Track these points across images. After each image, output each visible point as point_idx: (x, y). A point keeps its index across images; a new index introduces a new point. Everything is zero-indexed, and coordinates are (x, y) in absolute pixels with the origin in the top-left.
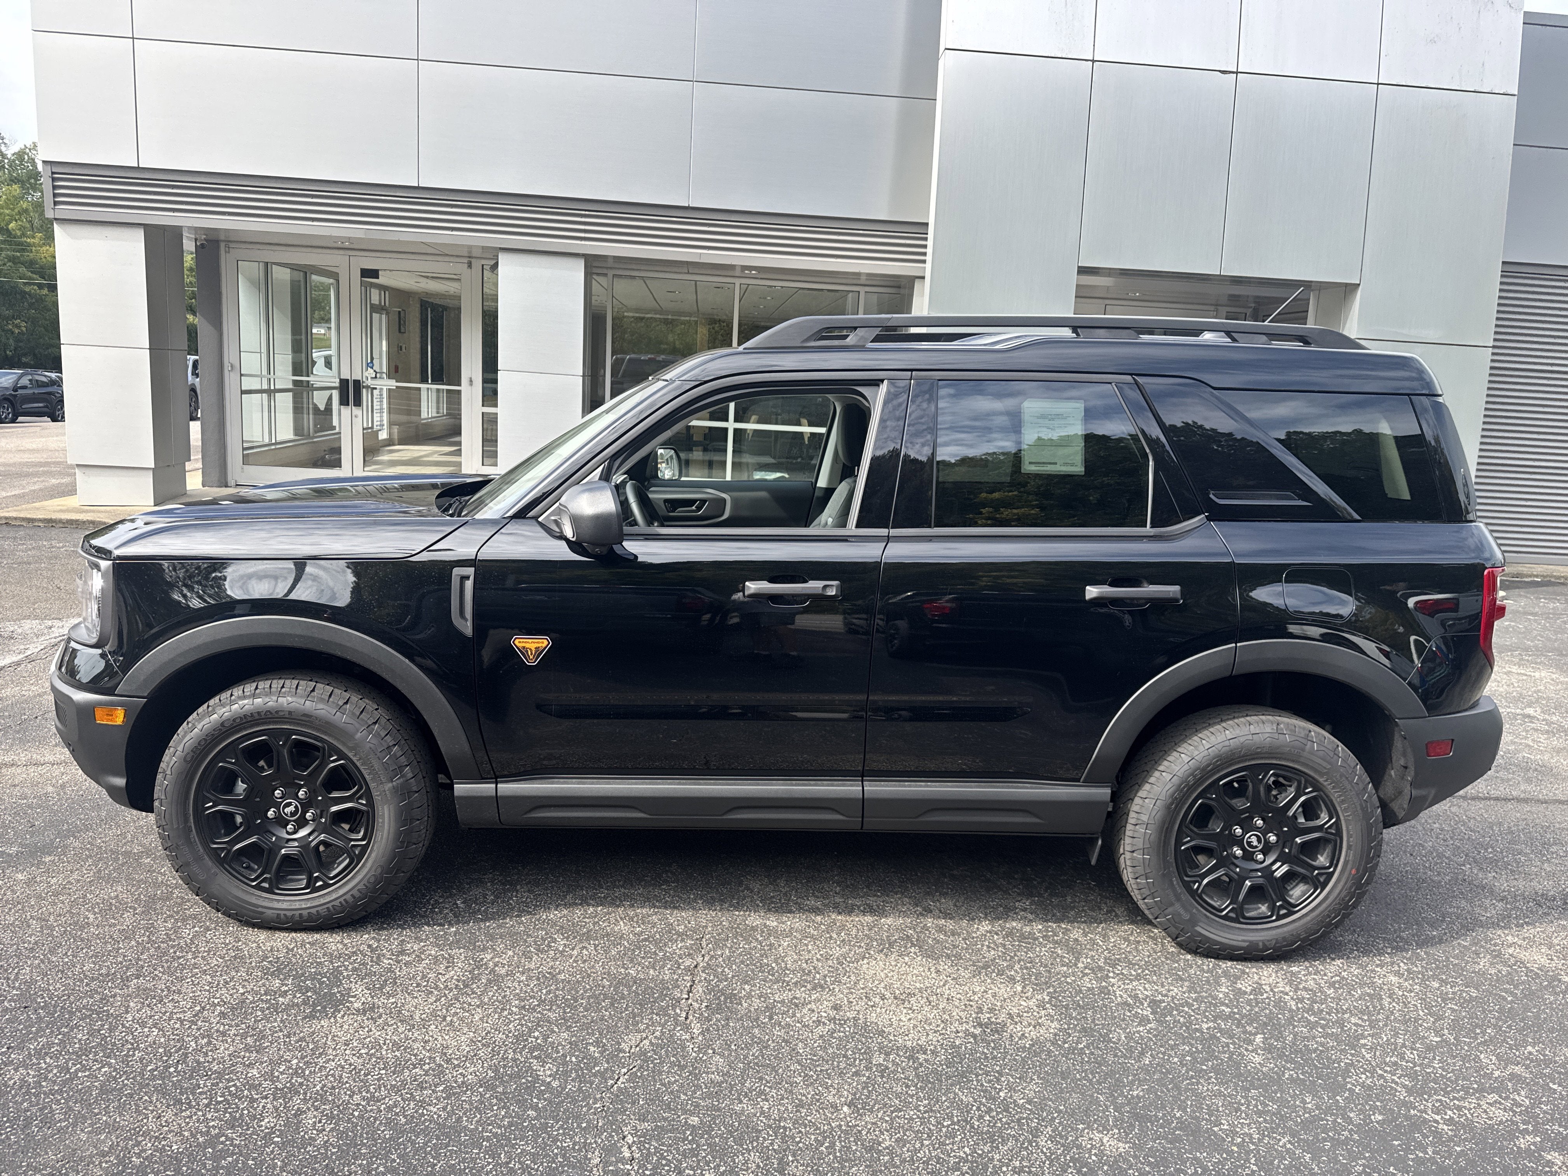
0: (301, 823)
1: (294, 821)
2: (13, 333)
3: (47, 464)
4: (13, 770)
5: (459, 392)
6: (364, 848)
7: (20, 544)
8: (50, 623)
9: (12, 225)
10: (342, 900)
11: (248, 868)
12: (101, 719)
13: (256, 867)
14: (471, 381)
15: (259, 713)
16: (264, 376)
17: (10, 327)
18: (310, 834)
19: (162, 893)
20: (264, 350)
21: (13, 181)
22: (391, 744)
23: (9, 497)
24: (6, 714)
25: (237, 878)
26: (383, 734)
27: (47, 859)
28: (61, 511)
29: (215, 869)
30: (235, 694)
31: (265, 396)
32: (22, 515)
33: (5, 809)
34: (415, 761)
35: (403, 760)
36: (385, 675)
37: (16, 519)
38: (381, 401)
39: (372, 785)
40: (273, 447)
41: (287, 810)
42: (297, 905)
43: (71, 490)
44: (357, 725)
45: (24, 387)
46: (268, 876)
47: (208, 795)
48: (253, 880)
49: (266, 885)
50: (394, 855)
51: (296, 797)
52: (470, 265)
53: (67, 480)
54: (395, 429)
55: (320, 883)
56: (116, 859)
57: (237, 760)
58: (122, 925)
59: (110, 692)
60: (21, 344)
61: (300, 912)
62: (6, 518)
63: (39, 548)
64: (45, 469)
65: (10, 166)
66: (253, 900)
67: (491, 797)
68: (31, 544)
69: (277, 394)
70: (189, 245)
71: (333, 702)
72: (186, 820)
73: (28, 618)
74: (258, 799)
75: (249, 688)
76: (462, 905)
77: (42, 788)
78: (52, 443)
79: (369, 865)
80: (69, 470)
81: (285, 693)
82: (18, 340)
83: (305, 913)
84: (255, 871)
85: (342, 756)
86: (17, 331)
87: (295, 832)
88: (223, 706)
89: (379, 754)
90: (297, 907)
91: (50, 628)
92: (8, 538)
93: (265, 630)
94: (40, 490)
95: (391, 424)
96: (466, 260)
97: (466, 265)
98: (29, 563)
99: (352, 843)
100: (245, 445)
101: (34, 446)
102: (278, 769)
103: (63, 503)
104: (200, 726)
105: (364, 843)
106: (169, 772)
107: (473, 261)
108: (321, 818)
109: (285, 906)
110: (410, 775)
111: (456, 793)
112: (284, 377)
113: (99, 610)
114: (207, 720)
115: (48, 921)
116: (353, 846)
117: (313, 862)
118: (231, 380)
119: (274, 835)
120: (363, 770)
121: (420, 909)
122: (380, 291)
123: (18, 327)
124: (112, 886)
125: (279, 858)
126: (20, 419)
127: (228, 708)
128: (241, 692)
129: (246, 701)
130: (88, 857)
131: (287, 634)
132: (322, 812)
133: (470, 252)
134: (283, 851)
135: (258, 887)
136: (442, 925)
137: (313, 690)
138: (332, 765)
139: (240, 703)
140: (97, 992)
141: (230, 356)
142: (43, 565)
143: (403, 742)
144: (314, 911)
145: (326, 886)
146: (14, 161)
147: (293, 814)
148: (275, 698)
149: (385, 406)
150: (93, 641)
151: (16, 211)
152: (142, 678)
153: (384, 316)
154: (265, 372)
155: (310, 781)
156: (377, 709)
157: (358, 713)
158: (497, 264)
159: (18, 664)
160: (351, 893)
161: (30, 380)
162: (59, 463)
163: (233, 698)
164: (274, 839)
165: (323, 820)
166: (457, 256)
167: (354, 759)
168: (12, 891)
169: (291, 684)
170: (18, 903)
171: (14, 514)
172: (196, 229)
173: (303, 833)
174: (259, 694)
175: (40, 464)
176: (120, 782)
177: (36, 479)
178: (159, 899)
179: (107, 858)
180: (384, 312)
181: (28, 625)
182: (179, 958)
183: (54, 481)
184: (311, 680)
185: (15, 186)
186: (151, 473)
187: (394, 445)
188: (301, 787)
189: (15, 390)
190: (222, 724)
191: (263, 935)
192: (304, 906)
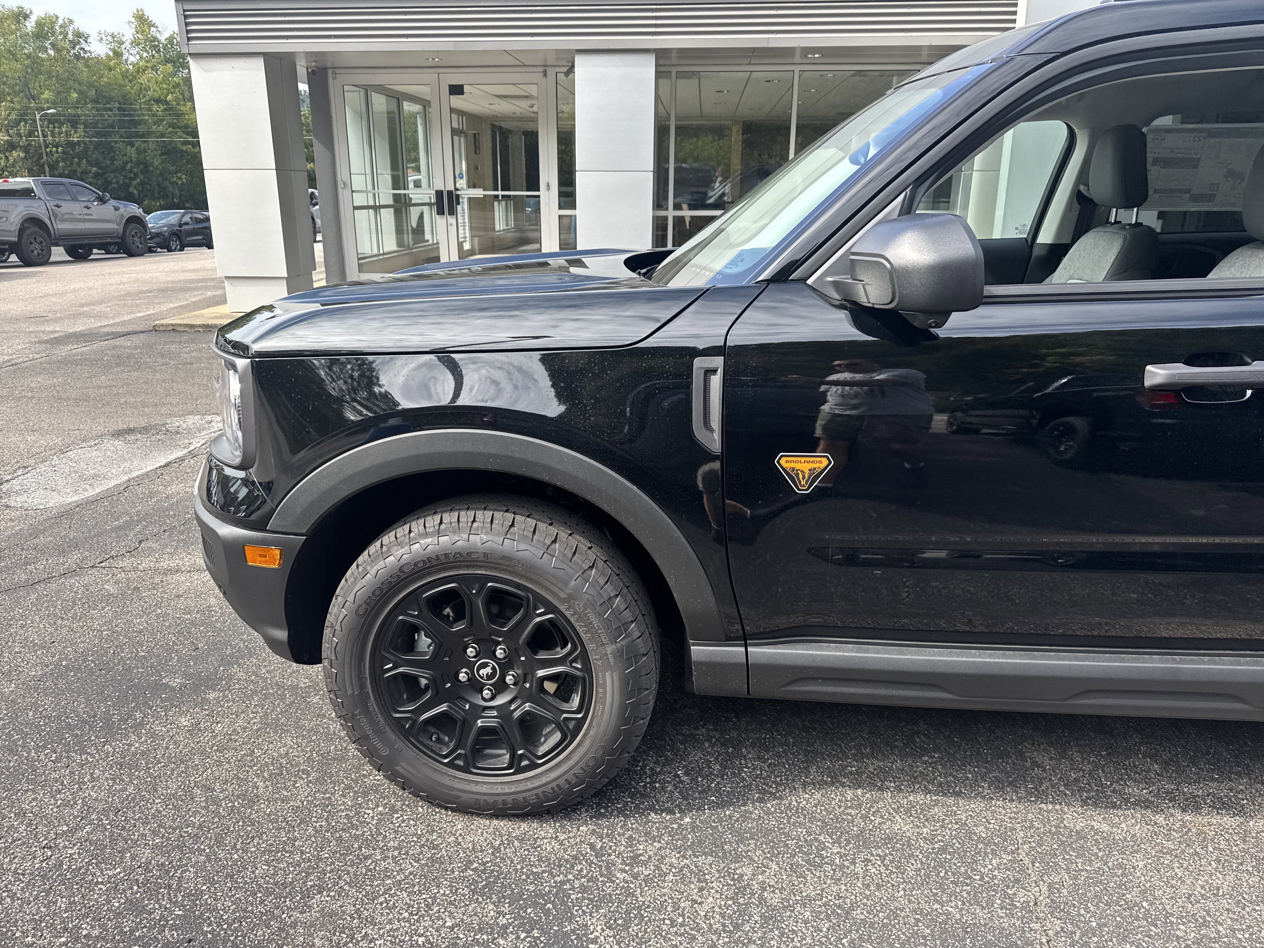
0: (500, 687)
1: (490, 685)
2: (177, 184)
3: (204, 280)
4: (177, 577)
5: (539, 196)
6: (580, 723)
7: (184, 347)
8: (209, 418)
9: (169, 98)
10: (554, 785)
11: (439, 740)
12: (254, 558)
13: (447, 739)
14: (548, 186)
15: (446, 555)
16: (370, 192)
17: (175, 179)
18: (511, 702)
19: (336, 750)
20: (368, 171)
21: (167, 61)
22: (612, 594)
23: (176, 307)
24: (172, 513)
25: (425, 754)
26: (602, 581)
27: (212, 696)
28: (216, 318)
29: (399, 743)
30: (415, 529)
31: (371, 211)
32: (185, 322)
33: (170, 627)
34: (640, 615)
35: (627, 615)
36: (605, 507)
37: (180, 325)
38: (464, 216)
39: (590, 647)
40: (381, 257)
41: (483, 672)
42: (499, 790)
43: (222, 300)
44: (570, 571)
45: (187, 224)
46: (463, 752)
47: (387, 655)
48: (445, 757)
49: (460, 763)
50: (617, 733)
51: (493, 656)
52: (545, 74)
53: (219, 292)
54: (476, 240)
55: (525, 763)
56: (283, 698)
57: (420, 611)
58: (295, 800)
59: (260, 525)
60: (183, 193)
61: (503, 798)
62: (173, 325)
63: (200, 350)
64: (203, 284)
65: (164, 49)
66: (447, 781)
67: (741, 665)
68: (193, 347)
69: (381, 210)
70: (302, 70)
71: (539, 541)
72: (362, 686)
73: (191, 413)
74: (447, 659)
75: (432, 521)
76: (685, 778)
77: (205, 600)
78: (208, 264)
79: (587, 744)
80: (219, 283)
81: (477, 529)
82: (181, 190)
83: (509, 799)
84: (446, 744)
85: (550, 608)
86: (180, 182)
87: (492, 698)
88: (400, 545)
89: (598, 608)
90: (499, 791)
91: (210, 422)
92: (175, 342)
93: (450, 448)
94: (200, 301)
95: (472, 237)
96: (541, 69)
97: (542, 74)
98: (192, 364)
99: (565, 715)
100: (360, 256)
101: (195, 267)
102: (471, 623)
103: (217, 311)
104: (373, 572)
105: (580, 716)
106: (338, 628)
107: (548, 69)
108: (525, 682)
109: (484, 789)
110: (637, 634)
111: (694, 657)
112: (386, 195)
113: (240, 422)
114: (381, 564)
115: (213, 790)
116: (566, 719)
117: (517, 735)
118: (344, 195)
119: (468, 701)
120: (578, 628)
121: (638, 783)
122: (458, 116)
123: (180, 179)
124: (280, 737)
125: (474, 731)
126: (186, 249)
127: (407, 548)
128: (421, 528)
129: (429, 540)
130: (255, 692)
131: (479, 454)
132: (525, 675)
133: (545, 60)
134: (479, 723)
135: (451, 765)
136: (671, 812)
137: (512, 525)
138: (538, 619)
139: (422, 542)
140: (274, 918)
141: (342, 175)
142: (203, 365)
143: (625, 590)
144: (520, 797)
145: (535, 766)
146: (166, 45)
147: (490, 677)
148: (465, 536)
149: (467, 220)
150: (237, 461)
151: (171, 85)
152: (299, 511)
153: (462, 139)
154: (370, 187)
155: (511, 637)
156: (590, 548)
157: (570, 555)
158: (573, 66)
159: (182, 459)
160: (565, 777)
161: (191, 218)
162: (213, 279)
163: (412, 534)
164: (467, 707)
165: (528, 685)
166: (534, 66)
167: (567, 614)
168: (175, 743)
169: (483, 516)
170: (182, 762)
171: (179, 322)
172: (308, 54)
173: (501, 700)
174: (445, 530)
175: (199, 281)
176: (282, 634)
177: (196, 293)
178: (334, 759)
179: (273, 694)
180: (463, 135)
181: (192, 420)
182: (366, 858)
183: (210, 294)
184: (507, 511)
185: (169, 65)
186: (285, 282)
187: (475, 254)
188: (499, 643)
189: (180, 226)
190: (401, 570)
191: (460, 823)
192: (507, 791)
